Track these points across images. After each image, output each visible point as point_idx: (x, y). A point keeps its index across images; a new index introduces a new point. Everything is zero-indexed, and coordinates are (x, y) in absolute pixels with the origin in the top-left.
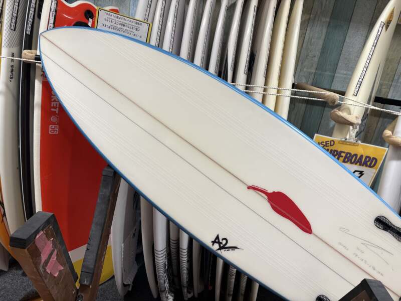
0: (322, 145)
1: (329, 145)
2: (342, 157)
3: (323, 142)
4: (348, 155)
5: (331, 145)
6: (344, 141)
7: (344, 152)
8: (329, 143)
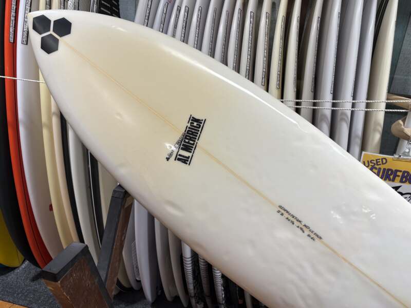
0: (372, 163)
1: (381, 163)
2: (399, 176)
3: (374, 161)
4: (406, 174)
5: (383, 164)
6: (398, 158)
7: (401, 171)
8: (381, 160)
